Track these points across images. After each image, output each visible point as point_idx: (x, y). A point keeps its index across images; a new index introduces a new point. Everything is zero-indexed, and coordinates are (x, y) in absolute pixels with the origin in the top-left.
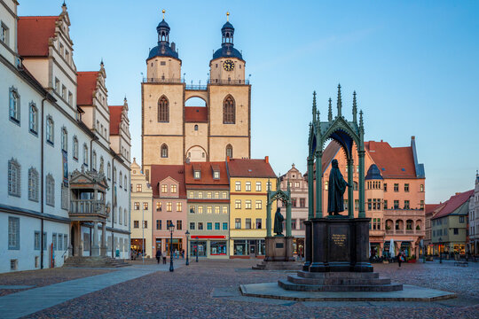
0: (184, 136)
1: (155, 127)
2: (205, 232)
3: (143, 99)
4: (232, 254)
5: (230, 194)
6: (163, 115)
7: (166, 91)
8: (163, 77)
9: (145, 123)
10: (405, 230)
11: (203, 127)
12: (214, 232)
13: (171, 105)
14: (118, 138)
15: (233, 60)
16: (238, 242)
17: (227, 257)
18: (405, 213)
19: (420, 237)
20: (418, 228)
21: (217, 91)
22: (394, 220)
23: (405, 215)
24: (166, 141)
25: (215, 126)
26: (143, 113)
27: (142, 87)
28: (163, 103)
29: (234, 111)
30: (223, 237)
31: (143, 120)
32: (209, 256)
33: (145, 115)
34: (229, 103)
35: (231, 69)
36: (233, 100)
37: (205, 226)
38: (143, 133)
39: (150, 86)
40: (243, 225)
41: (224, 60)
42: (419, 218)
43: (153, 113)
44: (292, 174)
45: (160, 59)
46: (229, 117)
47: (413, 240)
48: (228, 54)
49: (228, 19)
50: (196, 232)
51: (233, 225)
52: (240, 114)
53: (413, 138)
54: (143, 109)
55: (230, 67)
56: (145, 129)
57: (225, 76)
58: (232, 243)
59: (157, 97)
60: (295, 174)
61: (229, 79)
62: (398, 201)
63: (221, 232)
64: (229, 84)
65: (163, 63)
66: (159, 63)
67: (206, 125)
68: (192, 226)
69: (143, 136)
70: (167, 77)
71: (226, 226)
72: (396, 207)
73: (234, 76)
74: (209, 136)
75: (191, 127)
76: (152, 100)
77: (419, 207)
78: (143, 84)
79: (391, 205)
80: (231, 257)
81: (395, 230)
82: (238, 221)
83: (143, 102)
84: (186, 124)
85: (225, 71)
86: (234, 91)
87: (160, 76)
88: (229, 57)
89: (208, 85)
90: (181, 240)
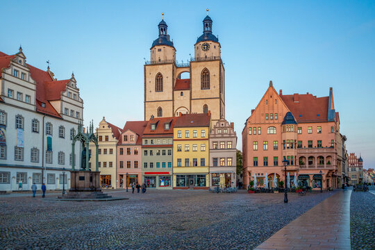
0: (173, 100)
1: (154, 96)
2: (155, 169)
3: (145, 76)
4: (175, 185)
5: (174, 140)
6: (159, 87)
7: (161, 69)
8: (160, 60)
9: (147, 93)
10: (316, 165)
11: (187, 93)
12: (161, 169)
13: (164, 79)
14: (59, 102)
15: (209, 42)
16: (180, 177)
17: (171, 188)
18: (316, 151)
19: (330, 171)
20: (329, 163)
21: (196, 67)
22: (307, 156)
23: (316, 152)
24: (161, 104)
25: (195, 92)
26: (145, 86)
27: (145, 68)
28: (159, 78)
29: (209, 80)
30: (168, 173)
31: (145, 91)
32: (158, 188)
33: (147, 87)
34: (205, 75)
35: (207, 49)
36: (208, 72)
37: (155, 165)
38: (145, 100)
39: (150, 67)
40: (183, 163)
41: (202, 43)
42: (329, 154)
43: (152, 85)
44: (221, 123)
45: (157, 48)
46: (205, 85)
47: (325, 173)
48: (206, 38)
49: (208, 14)
50: (149, 169)
51: (175, 163)
52: (214, 81)
53: (331, 89)
54: (145, 83)
55: (206, 48)
56: (147, 97)
57: (203, 54)
58: (175, 177)
59: (155, 74)
60: (223, 123)
61: (206, 57)
62: (312, 141)
63: (166, 169)
64: (206, 60)
65: (160, 50)
66: (157, 50)
67: (189, 91)
68: (146, 165)
69: (145, 102)
70: (162, 59)
71: (170, 164)
72: (310, 146)
73: (209, 54)
74: (191, 99)
75: (177, 93)
76: (152, 77)
77: (330, 145)
78: (145, 66)
79: (305, 144)
80: (174, 188)
81: (307, 165)
82: (179, 160)
83: (145, 79)
84: (175, 92)
85: (202, 51)
86: (209, 65)
87: (157, 59)
88: (206, 40)
89: (190, 62)
90: (137, 176)
